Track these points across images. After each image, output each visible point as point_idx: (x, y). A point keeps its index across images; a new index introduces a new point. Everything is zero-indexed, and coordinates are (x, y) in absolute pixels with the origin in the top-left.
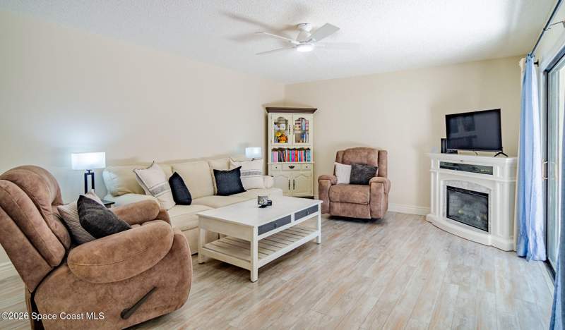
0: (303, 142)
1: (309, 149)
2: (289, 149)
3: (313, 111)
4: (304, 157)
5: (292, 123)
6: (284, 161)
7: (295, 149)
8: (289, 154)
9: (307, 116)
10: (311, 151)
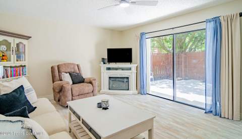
0: (20, 61)
1: (25, 66)
2: (11, 67)
3: (28, 38)
4: (22, 72)
5: (14, 46)
6: (7, 77)
7: (16, 67)
8: (11, 71)
9: (24, 41)
10: (27, 67)
